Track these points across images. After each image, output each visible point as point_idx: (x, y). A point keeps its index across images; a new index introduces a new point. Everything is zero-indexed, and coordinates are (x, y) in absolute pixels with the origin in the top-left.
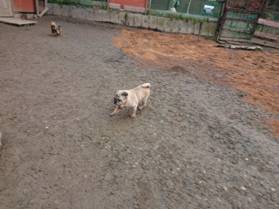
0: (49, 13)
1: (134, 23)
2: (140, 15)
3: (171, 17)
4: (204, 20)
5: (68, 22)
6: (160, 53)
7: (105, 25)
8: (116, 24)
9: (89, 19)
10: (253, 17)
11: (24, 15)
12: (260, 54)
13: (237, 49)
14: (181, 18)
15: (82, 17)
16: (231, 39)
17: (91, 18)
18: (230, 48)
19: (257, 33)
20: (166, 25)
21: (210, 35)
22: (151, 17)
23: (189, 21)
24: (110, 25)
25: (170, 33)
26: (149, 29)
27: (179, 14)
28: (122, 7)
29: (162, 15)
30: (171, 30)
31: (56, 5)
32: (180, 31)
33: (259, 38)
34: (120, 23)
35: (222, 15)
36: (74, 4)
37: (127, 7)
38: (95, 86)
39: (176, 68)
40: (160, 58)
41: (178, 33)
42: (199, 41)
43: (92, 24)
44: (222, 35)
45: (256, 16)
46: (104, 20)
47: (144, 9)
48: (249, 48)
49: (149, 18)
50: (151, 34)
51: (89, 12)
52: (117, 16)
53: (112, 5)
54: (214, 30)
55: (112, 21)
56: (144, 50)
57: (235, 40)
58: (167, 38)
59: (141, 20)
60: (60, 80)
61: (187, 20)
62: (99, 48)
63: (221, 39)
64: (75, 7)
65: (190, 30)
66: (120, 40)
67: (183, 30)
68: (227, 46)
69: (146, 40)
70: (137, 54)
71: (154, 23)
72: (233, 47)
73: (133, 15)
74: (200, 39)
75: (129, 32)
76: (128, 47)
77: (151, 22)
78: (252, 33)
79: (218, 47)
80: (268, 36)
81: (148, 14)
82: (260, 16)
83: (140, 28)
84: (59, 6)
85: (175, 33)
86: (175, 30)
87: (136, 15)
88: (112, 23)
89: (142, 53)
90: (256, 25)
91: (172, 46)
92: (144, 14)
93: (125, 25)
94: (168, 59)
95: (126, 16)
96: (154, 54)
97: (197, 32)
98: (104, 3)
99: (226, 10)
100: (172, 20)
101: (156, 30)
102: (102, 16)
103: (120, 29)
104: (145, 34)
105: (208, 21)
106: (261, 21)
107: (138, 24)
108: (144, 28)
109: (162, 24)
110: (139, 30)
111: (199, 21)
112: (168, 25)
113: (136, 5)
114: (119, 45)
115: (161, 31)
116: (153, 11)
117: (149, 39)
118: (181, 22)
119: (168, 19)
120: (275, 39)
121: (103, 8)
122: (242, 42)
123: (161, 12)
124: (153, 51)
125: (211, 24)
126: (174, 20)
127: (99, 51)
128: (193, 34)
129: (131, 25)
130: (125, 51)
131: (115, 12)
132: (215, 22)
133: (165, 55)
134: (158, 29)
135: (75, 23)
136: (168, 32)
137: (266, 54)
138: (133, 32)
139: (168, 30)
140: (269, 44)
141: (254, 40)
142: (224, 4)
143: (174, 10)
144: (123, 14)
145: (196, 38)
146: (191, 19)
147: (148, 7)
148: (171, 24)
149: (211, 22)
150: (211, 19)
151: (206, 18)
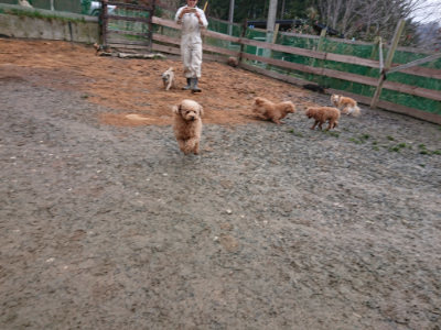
3: (21, 15)
4: (78, 20)
10: (145, 14)
13: (130, 57)
14: (39, 17)
16: (124, 46)
18: (118, 57)
19: (156, 36)
20: (14, 27)
21: (92, 40)
23: (54, 21)
25: (26, 39)
30: (26, 34)
32: (44, 36)
33: (157, 42)
41: (40, 39)
42: (73, 49)
44: (109, 40)
45: (148, 13)
48: (146, 56)
54: (96, 33)
57: (129, 47)
61: (49, 20)
63: (109, 45)
65: (59, 35)
67: (47, 34)
68: (115, 54)
72: (122, 55)
74: (76, 45)
78: (149, 36)
79: (102, 56)
82: (152, 13)
85: (35, 39)
86: (33, 35)
90: (154, 27)
91: (19, 55)
99: (104, 5)
100: (22, 18)
105: (84, 21)
106: (155, 19)
109: (5, 25)
112: (18, 26)
115: (7, 37)
118: (41, 22)
119: (15, 17)
122: (139, 50)
125: (91, 26)
126: (27, 19)
128: (65, 40)
132: (94, 22)
136: (20, 39)
139: (20, 34)
140: (175, 51)
143: (26, 4)
145: (69, 45)
146: (55, 18)
148: (23, 25)
149: (89, 22)
150: (87, 18)
151: (80, 16)
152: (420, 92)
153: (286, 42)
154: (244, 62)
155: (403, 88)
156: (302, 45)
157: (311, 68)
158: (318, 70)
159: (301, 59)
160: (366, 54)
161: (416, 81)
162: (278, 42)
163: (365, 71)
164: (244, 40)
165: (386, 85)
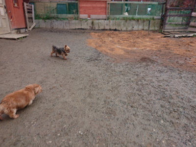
0: (36, 27)
1: (99, 27)
2: (103, 21)
3: (125, 19)
4: (151, 19)
5: (51, 31)
6: (126, 48)
7: (78, 31)
8: (86, 29)
9: (66, 28)
10: (188, 12)
11: (18, 30)
13: (180, 37)
14: (133, 19)
15: (61, 27)
16: (173, 30)
17: (67, 28)
18: (174, 37)
19: (192, 23)
20: (122, 26)
21: (156, 29)
22: (111, 21)
23: (140, 21)
24: (82, 30)
25: (126, 31)
26: (110, 30)
27: (131, 16)
28: (89, 17)
29: (119, 19)
30: (127, 29)
31: (41, 20)
32: (134, 29)
33: (194, 27)
34: (89, 28)
35: (164, 13)
36: (54, 18)
37: (93, 16)
38: (85, 87)
39: (144, 59)
40: (127, 52)
41: (132, 30)
42: (149, 34)
43: (68, 31)
44: (166, 28)
45: (190, 11)
46: (77, 27)
47: (105, 16)
48: (189, 35)
49: (110, 22)
50: (113, 34)
51: (66, 23)
52: (86, 23)
53: (82, 16)
54: (159, 25)
55: (83, 27)
56: (113, 47)
57: (175, 30)
58: (125, 35)
59: (104, 24)
60: (55, 85)
61: (138, 20)
62: (80, 50)
63: (165, 31)
64: (55, 20)
65: (141, 27)
66: (92, 41)
67: (136, 28)
68: (172, 36)
69: (110, 39)
70: (109, 51)
71: (113, 25)
72: (177, 36)
73: (97, 21)
74: (150, 33)
75: (97, 34)
76: (100, 46)
77: (111, 24)
78: (188, 24)
79: (165, 37)
81: (108, 19)
82: (192, 11)
83: (104, 30)
84: (43, 21)
85: (130, 31)
86: (130, 28)
87: (100, 21)
88: (83, 29)
89: (112, 50)
90: (191, 17)
91: (132, 41)
92: (105, 19)
93: (92, 29)
94: (134, 52)
95: (92, 23)
96: (122, 49)
97: (146, 28)
98: (76, 15)
99: (166, 9)
100: (126, 21)
101: (115, 30)
102: (75, 25)
103: (89, 33)
104: (108, 34)
105: (153, 19)
106: (194, 14)
107: (102, 28)
108: (107, 30)
109: (119, 25)
110: (103, 32)
111: (147, 20)
112: (124, 25)
113: (99, 14)
114: (93, 45)
115: (119, 31)
116: (112, 16)
117: (113, 38)
118: (134, 22)
119: (124, 21)
121: (75, 19)
122: (181, 32)
123: (118, 16)
124: (120, 47)
125: (156, 21)
126: (128, 21)
127: (80, 53)
128: (143, 30)
129: (97, 28)
130: (99, 49)
131: (84, 21)
132: (158, 19)
133: (130, 49)
134: (117, 29)
135: (57, 32)
136: (124, 31)
138: (100, 34)
139: (124, 29)
141: (190, 29)
142: (164, 5)
143: (126, 14)
144: (90, 22)
145: (147, 32)
146: (140, 19)
147: (108, 14)
148: (126, 24)
149: (156, 19)
150: (155, 17)
151: (152, 17)
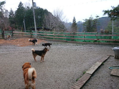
12: (16, 39)
18: (8, 40)
21: (1, 38)
33: (15, 36)
48: (13, 39)
63: (5, 38)
78: (13, 35)
79: (5, 40)
80: (17, 35)
82: (13, 31)
90: (13, 33)
99: (3, 31)
106: (13, 32)
120: (19, 35)
132: (1, 34)
137: (18, 39)
140: (18, 37)
141: (14, 37)
152: (59, 37)
153: (39, 33)
154: (32, 37)
155: (58, 37)
156: (42, 33)
157: (45, 36)
158: (46, 37)
159: (43, 35)
160: (52, 33)
161: (59, 36)
162: (38, 33)
163: (52, 36)
164: (31, 33)
165: (55, 37)
